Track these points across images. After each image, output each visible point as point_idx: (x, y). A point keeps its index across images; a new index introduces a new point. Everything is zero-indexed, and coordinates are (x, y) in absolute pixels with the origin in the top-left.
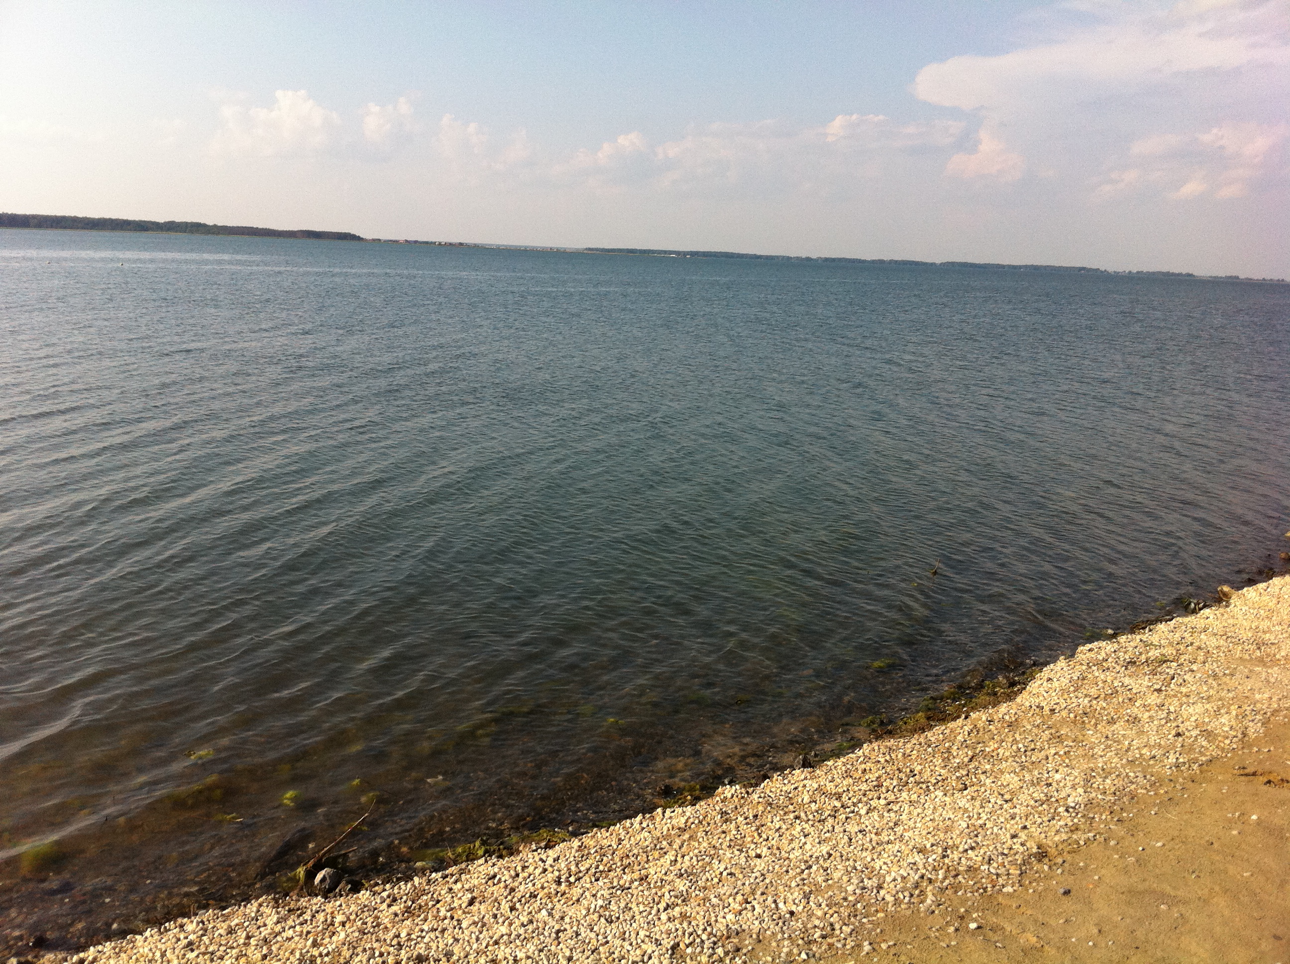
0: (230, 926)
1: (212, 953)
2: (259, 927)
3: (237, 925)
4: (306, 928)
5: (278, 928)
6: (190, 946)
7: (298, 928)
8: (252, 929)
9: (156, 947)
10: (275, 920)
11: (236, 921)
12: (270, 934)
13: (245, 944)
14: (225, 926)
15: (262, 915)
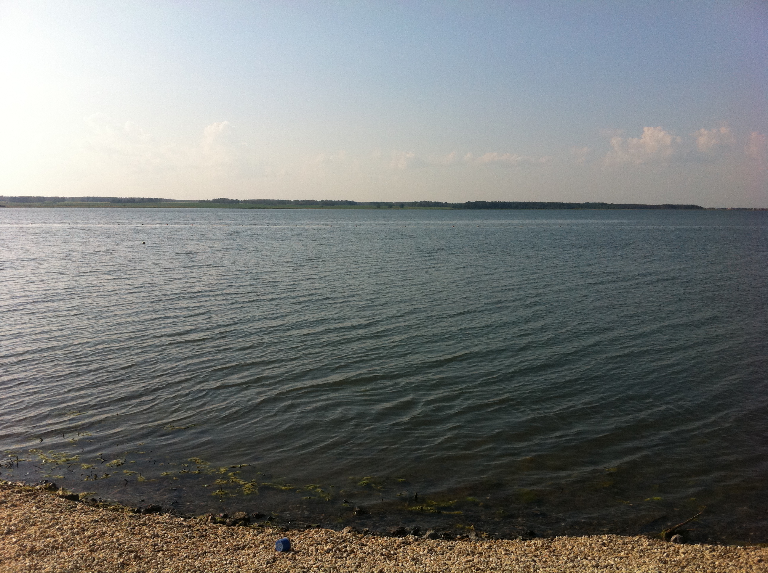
0: (624, 541)
1: (615, 550)
2: (639, 545)
3: (627, 542)
4: (663, 551)
5: (649, 547)
6: (604, 544)
7: (659, 550)
8: (636, 545)
9: (588, 541)
10: (647, 543)
11: (627, 540)
12: (645, 548)
13: (631, 550)
14: (622, 541)
15: (641, 541)
